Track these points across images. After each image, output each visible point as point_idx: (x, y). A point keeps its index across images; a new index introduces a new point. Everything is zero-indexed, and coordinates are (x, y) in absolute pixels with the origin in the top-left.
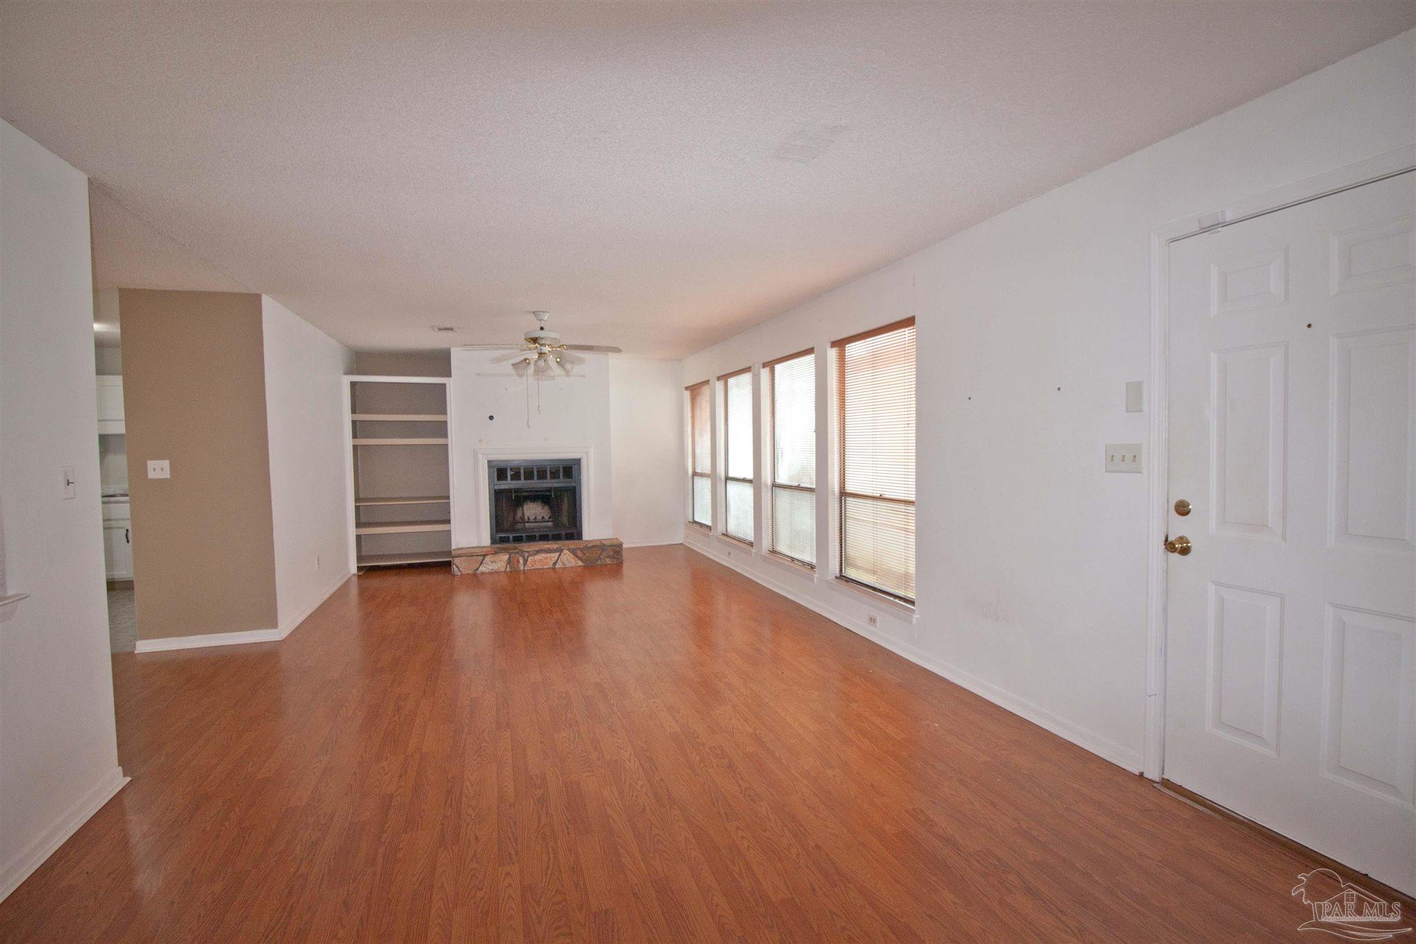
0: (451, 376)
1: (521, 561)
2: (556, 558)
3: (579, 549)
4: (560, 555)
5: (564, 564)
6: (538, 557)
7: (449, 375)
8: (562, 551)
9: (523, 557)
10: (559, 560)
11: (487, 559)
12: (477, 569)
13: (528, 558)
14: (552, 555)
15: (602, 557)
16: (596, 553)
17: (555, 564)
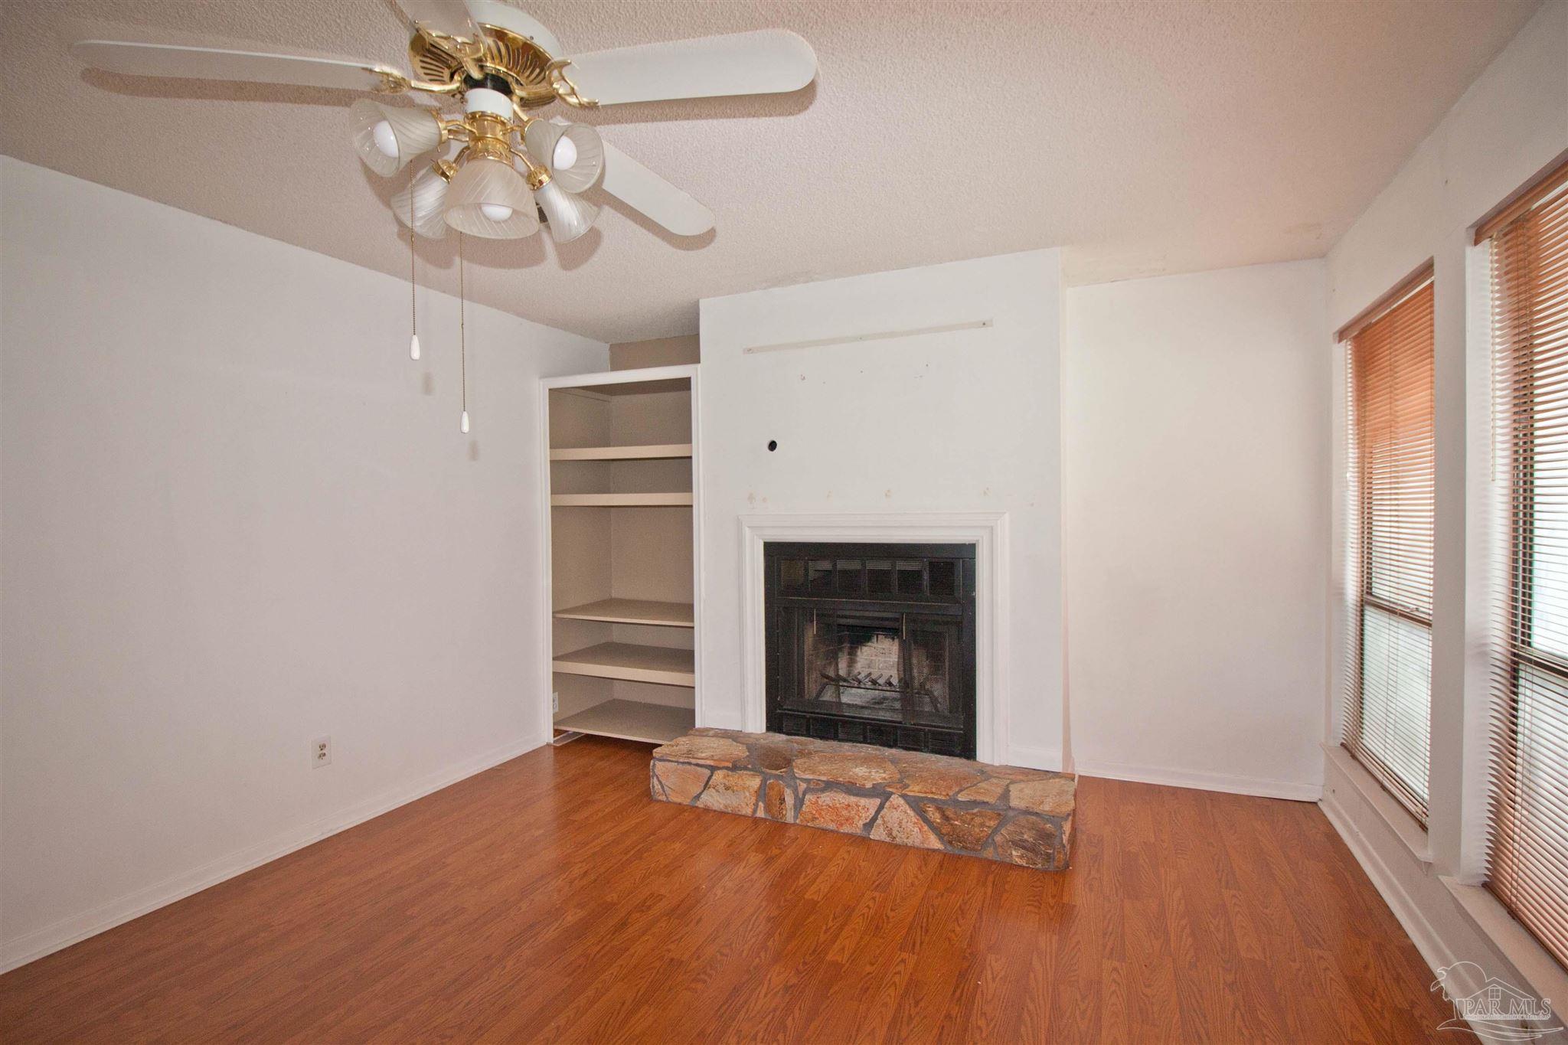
0: (698, 362)
1: (790, 800)
2: (872, 812)
3: (933, 800)
4: (881, 807)
5: (890, 834)
6: (826, 798)
7: (695, 359)
8: (887, 796)
9: (795, 791)
10: (879, 821)
11: (719, 776)
12: (698, 797)
13: (804, 795)
14: (863, 801)
15: (998, 838)
16: (982, 825)
17: (870, 825)
